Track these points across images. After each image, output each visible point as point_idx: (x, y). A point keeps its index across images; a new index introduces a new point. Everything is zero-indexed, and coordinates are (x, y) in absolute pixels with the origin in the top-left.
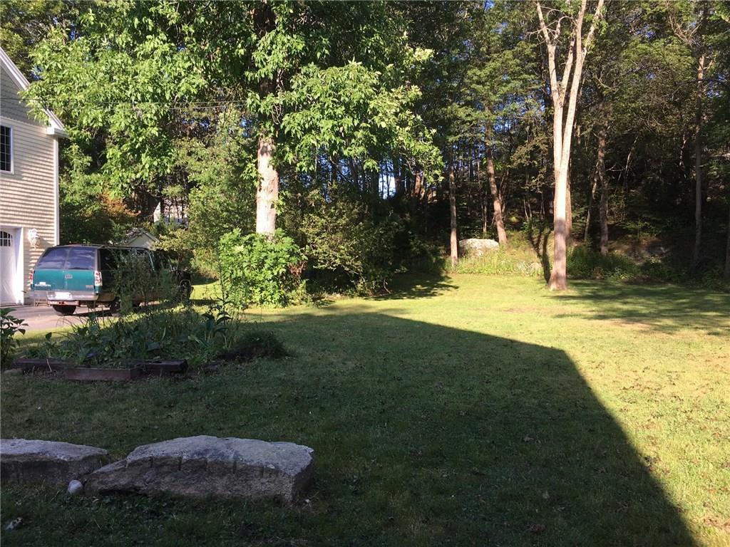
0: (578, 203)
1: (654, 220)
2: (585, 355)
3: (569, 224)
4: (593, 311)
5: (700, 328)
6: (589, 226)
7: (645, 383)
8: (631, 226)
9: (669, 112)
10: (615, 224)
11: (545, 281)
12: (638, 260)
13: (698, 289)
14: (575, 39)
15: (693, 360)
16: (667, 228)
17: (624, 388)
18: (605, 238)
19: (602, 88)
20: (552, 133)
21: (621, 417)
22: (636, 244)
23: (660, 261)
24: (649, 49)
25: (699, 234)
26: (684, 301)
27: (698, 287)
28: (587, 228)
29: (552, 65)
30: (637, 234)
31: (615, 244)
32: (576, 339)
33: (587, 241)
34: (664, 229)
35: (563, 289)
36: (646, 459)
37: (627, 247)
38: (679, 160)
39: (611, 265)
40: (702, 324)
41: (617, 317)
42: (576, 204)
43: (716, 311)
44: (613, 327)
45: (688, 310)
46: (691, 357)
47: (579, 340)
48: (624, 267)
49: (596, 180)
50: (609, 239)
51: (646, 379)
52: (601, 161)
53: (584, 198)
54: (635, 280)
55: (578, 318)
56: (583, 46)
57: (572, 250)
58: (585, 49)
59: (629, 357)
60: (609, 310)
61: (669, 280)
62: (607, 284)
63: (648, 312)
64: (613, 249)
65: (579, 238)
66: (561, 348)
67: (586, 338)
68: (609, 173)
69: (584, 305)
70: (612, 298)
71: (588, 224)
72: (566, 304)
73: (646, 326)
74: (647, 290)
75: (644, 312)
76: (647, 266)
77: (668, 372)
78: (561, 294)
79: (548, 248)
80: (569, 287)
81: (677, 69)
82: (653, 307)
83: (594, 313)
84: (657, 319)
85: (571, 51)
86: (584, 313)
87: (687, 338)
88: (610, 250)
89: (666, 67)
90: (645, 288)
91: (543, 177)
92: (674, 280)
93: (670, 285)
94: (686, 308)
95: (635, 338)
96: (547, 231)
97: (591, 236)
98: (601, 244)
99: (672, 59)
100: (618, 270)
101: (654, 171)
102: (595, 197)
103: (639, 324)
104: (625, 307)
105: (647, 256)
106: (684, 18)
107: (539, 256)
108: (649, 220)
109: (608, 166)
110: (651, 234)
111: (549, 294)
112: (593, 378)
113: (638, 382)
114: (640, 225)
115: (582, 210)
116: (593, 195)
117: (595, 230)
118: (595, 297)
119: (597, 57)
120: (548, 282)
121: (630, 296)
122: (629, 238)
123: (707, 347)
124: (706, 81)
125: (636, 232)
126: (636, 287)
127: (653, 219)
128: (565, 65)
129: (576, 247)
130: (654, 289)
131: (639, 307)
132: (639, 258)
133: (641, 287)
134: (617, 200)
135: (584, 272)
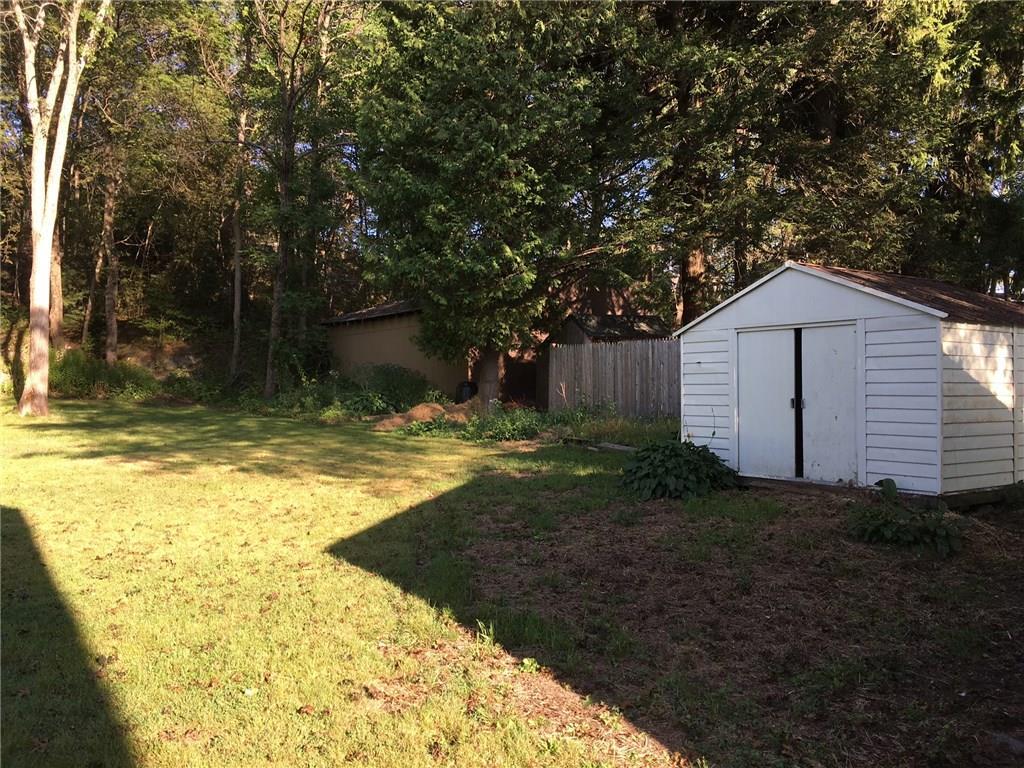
0: (74, 284)
1: (182, 319)
2: (52, 513)
3: (57, 315)
4: (83, 446)
5: (222, 464)
6: (90, 321)
7: (130, 547)
8: (150, 324)
9: (202, 176)
10: (129, 320)
11: (14, 401)
12: (159, 373)
13: (232, 412)
14: (66, 40)
15: (204, 506)
16: (199, 331)
17: (98, 558)
18: (112, 339)
19: (108, 122)
20: (30, 173)
21: (78, 602)
22: (157, 351)
23: (188, 375)
24: (175, 84)
25: (237, 342)
26: (213, 427)
27: (234, 409)
28: (86, 323)
29: (30, 71)
30: (158, 337)
31: (127, 349)
32: (43, 491)
33: (86, 343)
34: (194, 332)
35: (43, 414)
36: (97, 660)
37: (144, 354)
38: (217, 242)
39: (119, 379)
40: (228, 458)
41: (115, 453)
42: (70, 287)
43: (248, 440)
44: (107, 468)
45: (215, 440)
46: (202, 503)
47: (48, 492)
48: (139, 382)
49: (101, 255)
50: (119, 342)
51: (134, 540)
52: (108, 227)
53: (83, 278)
54: (153, 400)
55: (57, 457)
56: (78, 55)
57: (60, 355)
58: (82, 59)
59: (118, 510)
60: (107, 444)
61: (199, 400)
62: (114, 405)
63: (163, 444)
64: (125, 356)
65: (75, 337)
66: (16, 506)
67: (61, 487)
68: (120, 247)
69: (71, 438)
70: (116, 426)
71: (88, 318)
72: (42, 436)
73: (152, 463)
74: (167, 414)
75: (157, 444)
76: (171, 381)
77: (167, 526)
78: (39, 420)
79: (24, 350)
80: (54, 410)
81: (212, 121)
82: (170, 438)
83: (84, 449)
84: (171, 454)
85: (60, 57)
86: (69, 450)
87: (204, 477)
88: (119, 358)
89: (197, 114)
90: (167, 411)
91: (14, 239)
92: (204, 400)
93: (199, 407)
94: (214, 437)
95: (134, 482)
96: (22, 323)
97: (93, 335)
98: (108, 347)
99: (204, 105)
100: (129, 386)
101: (183, 252)
102: (100, 278)
103: (145, 462)
104: (133, 439)
105: (172, 368)
106: (222, 56)
107: (7, 362)
108: (174, 318)
109: (118, 235)
110: (178, 337)
111: (19, 422)
112: (53, 547)
113: (121, 546)
114: (164, 324)
115: (80, 296)
116: (97, 277)
117: (98, 327)
118: (91, 426)
119: (101, 78)
120: (18, 402)
121: (143, 423)
122: (147, 342)
123: (226, 489)
124: (247, 145)
125: (156, 333)
126: (152, 410)
127: (179, 317)
128: (51, 75)
129: (68, 351)
130: (177, 412)
131: (151, 438)
132: (161, 370)
133: (160, 410)
134: (132, 285)
135: (80, 389)
